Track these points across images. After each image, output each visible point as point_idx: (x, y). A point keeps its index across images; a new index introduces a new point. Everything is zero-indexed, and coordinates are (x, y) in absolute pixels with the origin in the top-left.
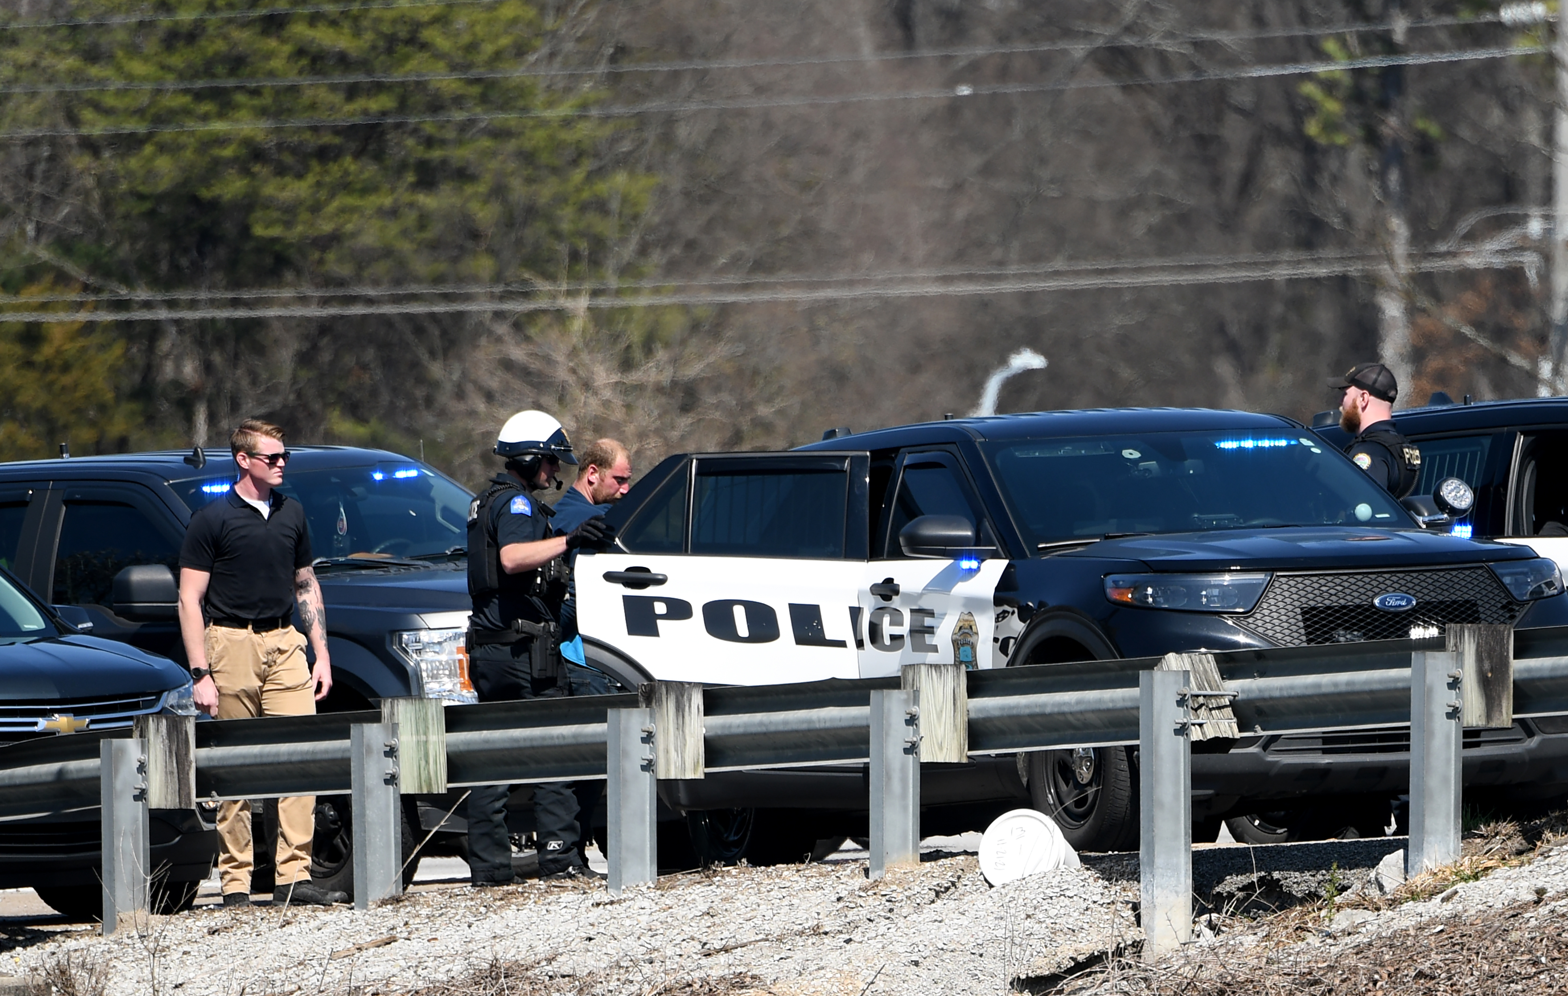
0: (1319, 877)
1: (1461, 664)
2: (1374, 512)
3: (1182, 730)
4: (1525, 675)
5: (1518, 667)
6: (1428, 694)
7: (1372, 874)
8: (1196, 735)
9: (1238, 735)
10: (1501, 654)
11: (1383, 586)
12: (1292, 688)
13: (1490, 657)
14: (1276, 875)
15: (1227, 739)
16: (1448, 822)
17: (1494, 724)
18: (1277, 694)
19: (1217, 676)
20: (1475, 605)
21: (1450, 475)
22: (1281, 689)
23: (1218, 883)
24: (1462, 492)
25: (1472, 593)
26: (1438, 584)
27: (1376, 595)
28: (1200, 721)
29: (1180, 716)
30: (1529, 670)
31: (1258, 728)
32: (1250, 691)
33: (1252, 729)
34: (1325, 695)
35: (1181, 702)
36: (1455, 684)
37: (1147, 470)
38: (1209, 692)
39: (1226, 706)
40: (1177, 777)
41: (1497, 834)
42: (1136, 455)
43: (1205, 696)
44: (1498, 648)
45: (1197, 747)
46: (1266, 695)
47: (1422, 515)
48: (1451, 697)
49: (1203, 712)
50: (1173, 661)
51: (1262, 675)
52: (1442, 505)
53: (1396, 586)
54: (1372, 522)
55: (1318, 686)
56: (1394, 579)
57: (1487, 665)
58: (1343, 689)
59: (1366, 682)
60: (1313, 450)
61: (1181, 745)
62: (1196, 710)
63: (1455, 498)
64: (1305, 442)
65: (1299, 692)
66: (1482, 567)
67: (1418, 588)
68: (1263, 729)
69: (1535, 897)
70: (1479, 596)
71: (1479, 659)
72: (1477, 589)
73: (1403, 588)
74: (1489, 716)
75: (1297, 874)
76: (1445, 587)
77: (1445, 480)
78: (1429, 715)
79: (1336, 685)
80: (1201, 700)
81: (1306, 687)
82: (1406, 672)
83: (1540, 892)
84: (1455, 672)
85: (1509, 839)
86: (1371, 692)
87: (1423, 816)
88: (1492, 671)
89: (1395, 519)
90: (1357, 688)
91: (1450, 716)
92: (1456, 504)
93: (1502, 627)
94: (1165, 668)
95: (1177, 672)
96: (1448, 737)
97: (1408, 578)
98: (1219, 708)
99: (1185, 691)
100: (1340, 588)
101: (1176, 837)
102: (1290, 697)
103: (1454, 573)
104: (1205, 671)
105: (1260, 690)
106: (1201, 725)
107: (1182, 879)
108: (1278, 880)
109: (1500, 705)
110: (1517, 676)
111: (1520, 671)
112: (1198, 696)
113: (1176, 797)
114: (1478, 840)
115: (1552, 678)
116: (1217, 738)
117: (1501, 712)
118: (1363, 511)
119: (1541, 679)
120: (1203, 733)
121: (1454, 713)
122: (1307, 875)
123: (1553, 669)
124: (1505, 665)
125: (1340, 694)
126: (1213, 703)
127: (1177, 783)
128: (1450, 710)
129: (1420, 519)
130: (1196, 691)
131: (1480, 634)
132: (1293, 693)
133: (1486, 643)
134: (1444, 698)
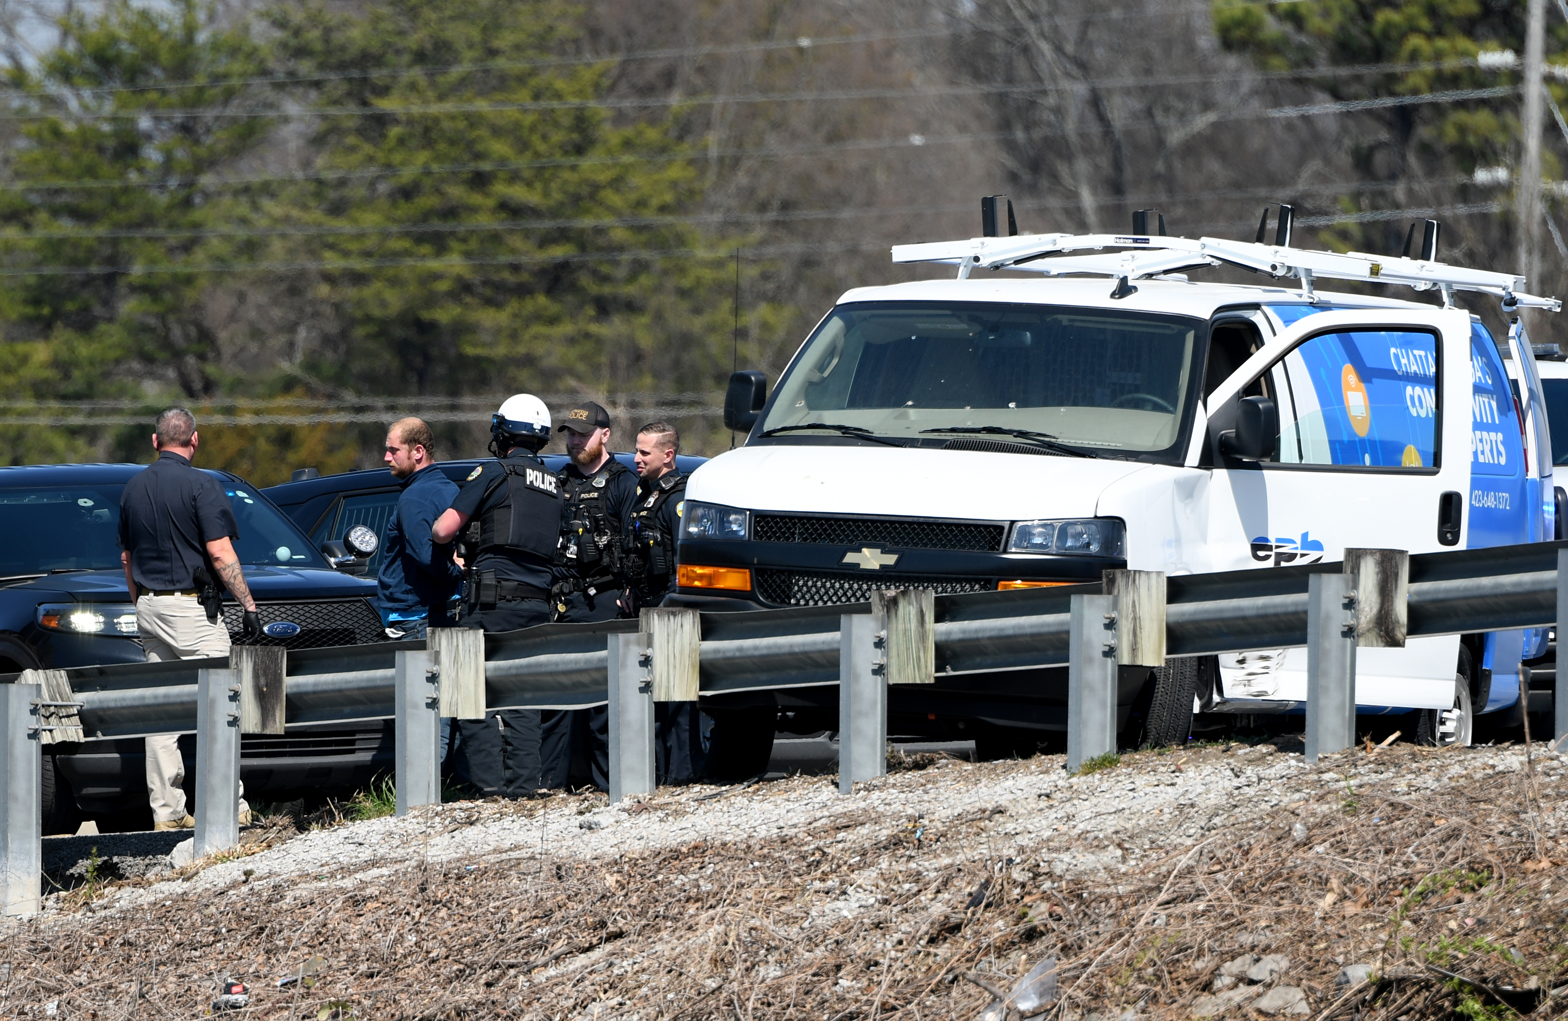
0: (147, 861)
1: (239, 679)
2: (293, 553)
3: (34, 735)
4: (295, 690)
5: (291, 683)
6: (212, 704)
7: (168, 858)
8: (46, 739)
9: (83, 740)
10: (276, 672)
11: (272, 616)
12: (124, 699)
13: (265, 674)
14: (115, 859)
15: (73, 743)
16: (228, 814)
17: (268, 732)
18: (112, 705)
19: (68, 689)
20: (353, 632)
21: (357, 523)
22: (116, 700)
23: (73, 865)
24: (367, 538)
25: (350, 622)
26: (320, 615)
27: (266, 623)
28: (50, 727)
29: (33, 723)
30: (297, 685)
31: (99, 734)
32: (93, 702)
33: (94, 735)
34: (148, 706)
35: (34, 712)
36: (235, 697)
37: (98, 516)
38: (60, 703)
39: (74, 715)
40: (31, 774)
41: (274, 825)
42: (90, 503)
43: (56, 706)
44: (272, 667)
45: (46, 749)
46: (105, 705)
47: (335, 556)
48: (232, 708)
49: (53, 719)
50: (29, 675)
51: (104, 688)
52: (350, 548)
53: (284, 616)
54: (290, 563)
55: (143, 698)
56: (283, 610)
57: (262, 681)
58: (161, 700)
59: (178, 695)
60: (247, 501)
61: (34, 748)
62: (48, 718)
63: (362, 542)
64: (241, 494)
65: (129, 703)
66: (360, 601)
67: (302, 618)
68: (104, 735)
69: (243, 878)
70: (357, 625)
71: (256, 676)
72: (355, 619)
73: (290, 618)
74: (264, 725)
75: (131, 859)
76: (326, 617)
77: (353, 528)
78: (213, 724)
79: (156, 697)
80: (52, 709)
81: (134, 699)
82: (194, 688)
83: (248, 873)
84: (235, 686)
85: (285, 829)
86: (182, 703)
87: (205, 809)
88: (267, 686)
89: (310, 559)
90: (172, 700)
91: (231, 724)
92: (364, 548)
93: (276, 649)
94: (23, 682)
95: (31, 686)
96: (229, 742)
97: (295, 609)
98: (68, 716)
99: (39, 701)
100: (234, 617)
101: (28, 826)
102: (123, 708)
103: (335, 606)
104: (58, 685)
105: (100, 701)
106: (51, 731)
107: (34, 862)
108: (117, 863)
109: (274, 715)
110: (289, 690)
111: (291, 687)
112: (49, 706)
113: (29, 792)
114: (259, 830)
115: (314, 693)
116: (64, 743)
117: (275, 721)
118: (283, 553)
119: (307, 693)
120: (53, 738)
121: (234, 722)
122: (138, 860)
123: (315, 684)
124: (278, 681)
125: (159, 705)
126: (63, 712)
127: (30, 780)
128: (231, 719)
129: (332, 560)
130: (49, 702)
131: (257, 655)
132: (124, 704)
133: (262, 662)
134: (225, 709)
